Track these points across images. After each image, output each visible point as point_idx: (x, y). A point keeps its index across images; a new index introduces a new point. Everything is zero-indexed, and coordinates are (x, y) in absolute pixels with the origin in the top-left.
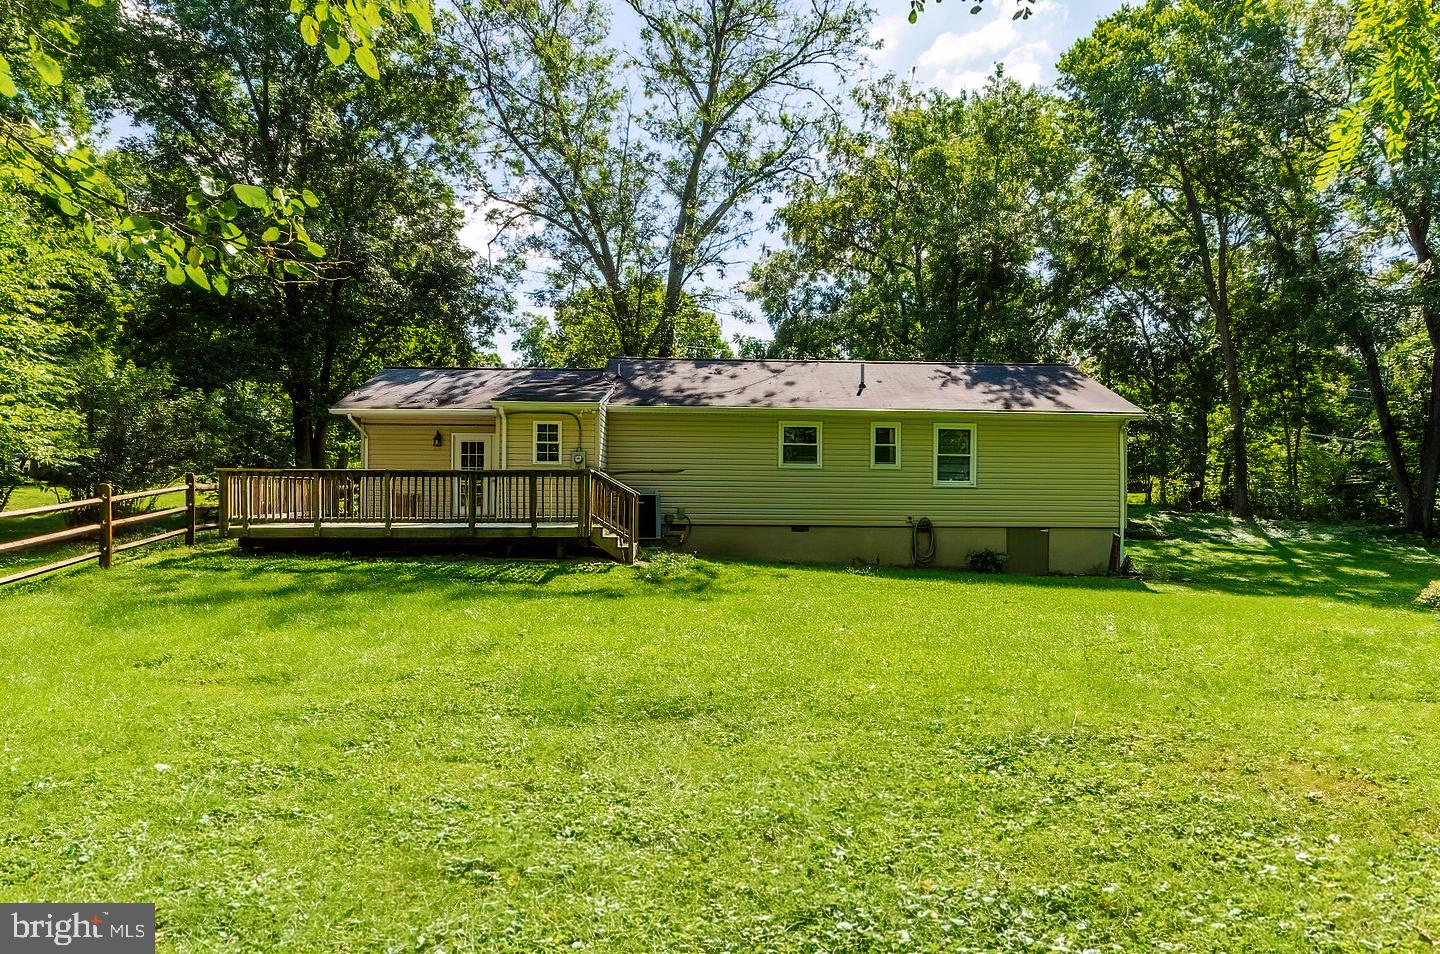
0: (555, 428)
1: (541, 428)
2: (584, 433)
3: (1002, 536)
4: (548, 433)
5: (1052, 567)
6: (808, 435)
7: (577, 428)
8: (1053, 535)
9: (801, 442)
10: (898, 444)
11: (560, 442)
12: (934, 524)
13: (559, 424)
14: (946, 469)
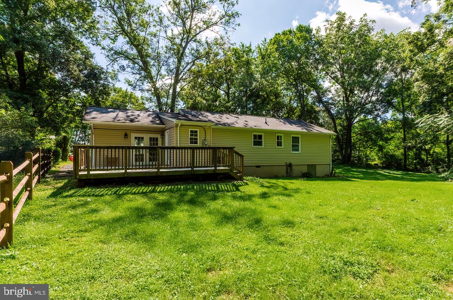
0: (196, 132)
1: (192, 132)
2: (206, 134)
3: (306, 167)
4: (194, 133)
5: (317, 175)
6: (260, 137)
7: (204, 132)
8: (317, 166)
9: (258, 140)
10: (283, 141)
11: (198, 137)
12: (292, 164)
13: (198, 130)
14: (294, 148)
